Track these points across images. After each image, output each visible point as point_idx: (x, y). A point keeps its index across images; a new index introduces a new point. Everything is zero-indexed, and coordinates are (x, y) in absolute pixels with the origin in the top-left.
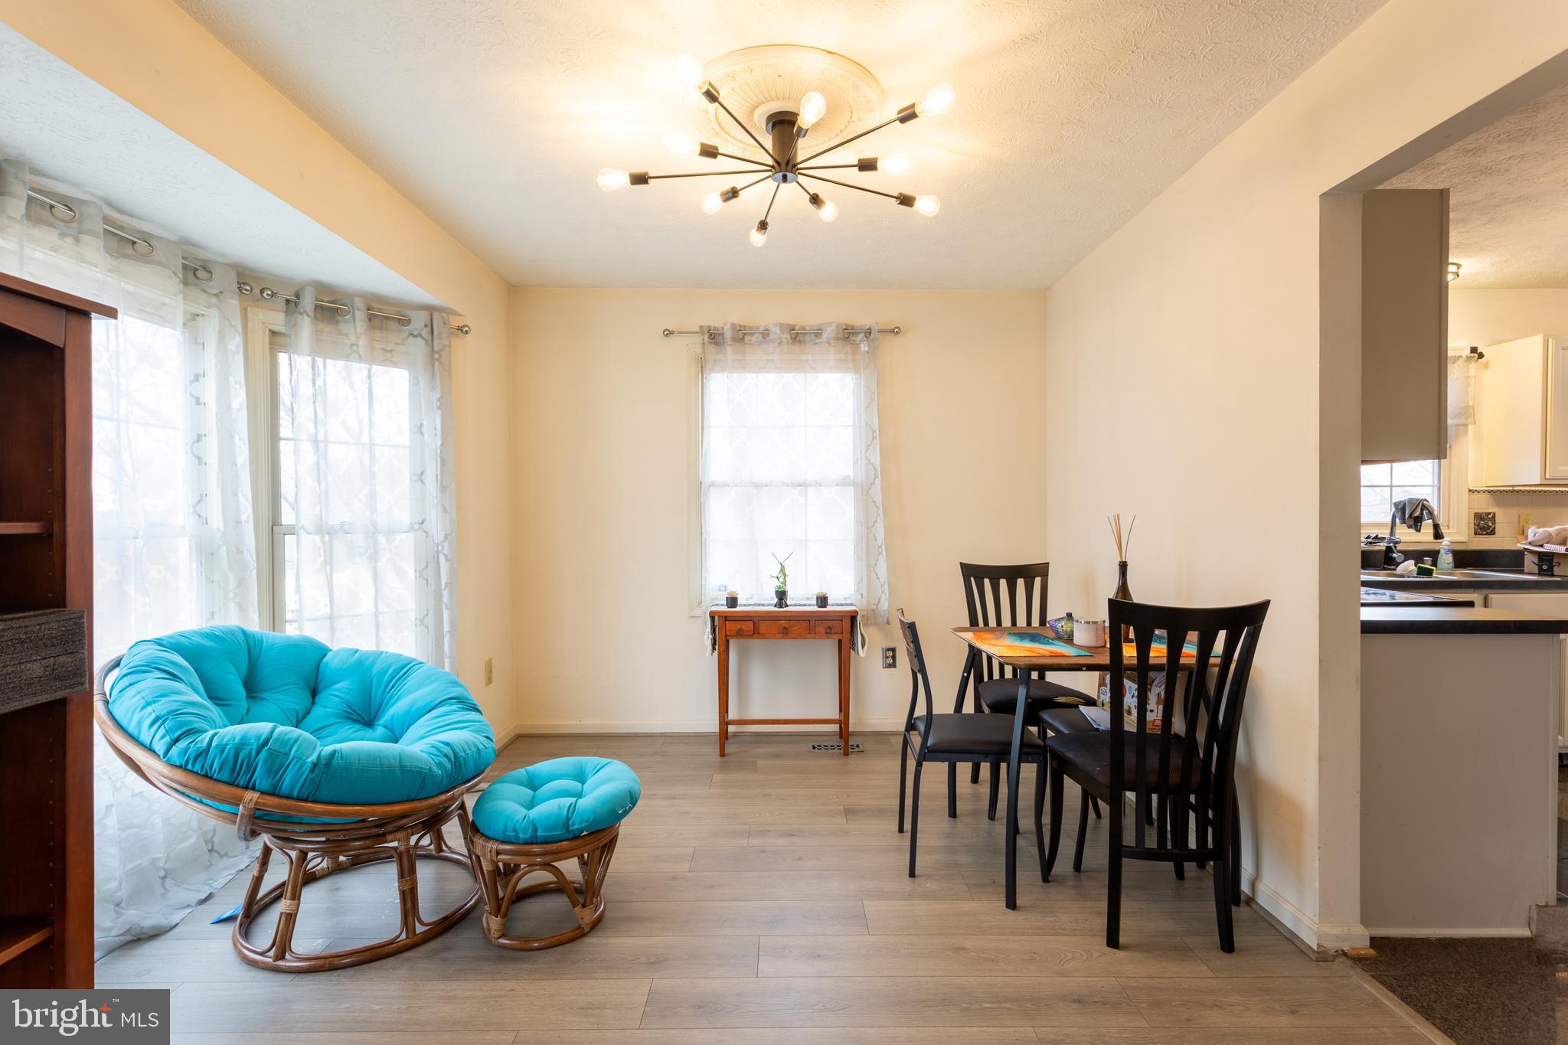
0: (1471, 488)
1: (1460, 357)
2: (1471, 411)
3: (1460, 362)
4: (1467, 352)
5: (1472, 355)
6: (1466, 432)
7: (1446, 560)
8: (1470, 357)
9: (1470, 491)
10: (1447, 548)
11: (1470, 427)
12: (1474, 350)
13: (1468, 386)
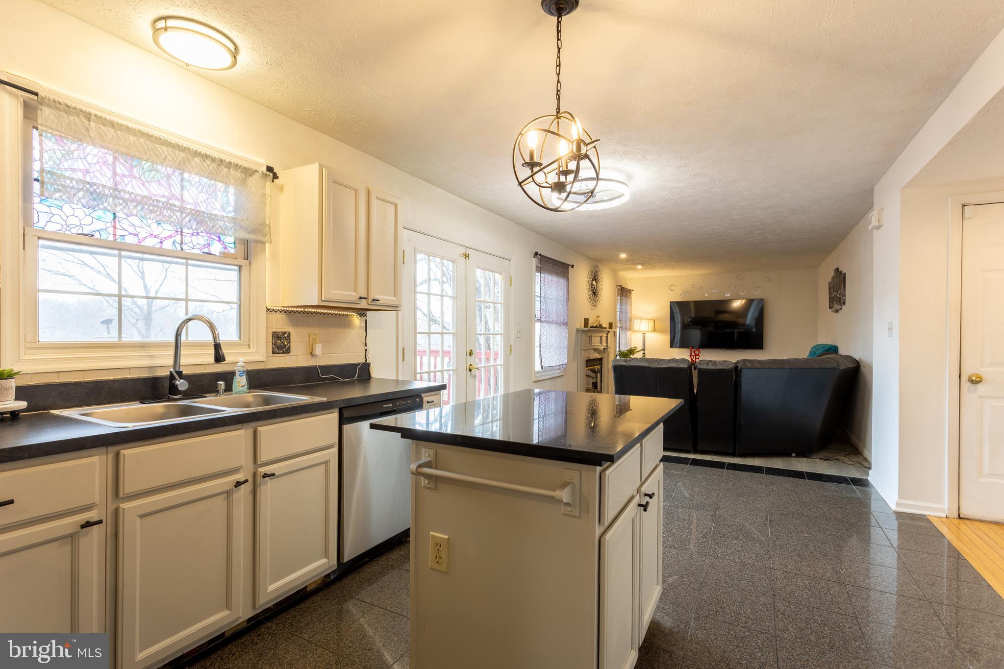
0: (269, 308)
1: (256, 171)
2: (267, 229)
3: (256, 177)
4: (264, 169)
5: (268, 173)
6: (264, 250)
7: (240, 382)
8: (266, 174)
9: (269, 310)
10: (242, 369)
11: (267, 245)
12: (270, 169)
13: (264, 203)
